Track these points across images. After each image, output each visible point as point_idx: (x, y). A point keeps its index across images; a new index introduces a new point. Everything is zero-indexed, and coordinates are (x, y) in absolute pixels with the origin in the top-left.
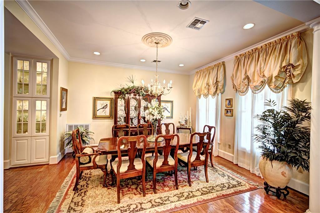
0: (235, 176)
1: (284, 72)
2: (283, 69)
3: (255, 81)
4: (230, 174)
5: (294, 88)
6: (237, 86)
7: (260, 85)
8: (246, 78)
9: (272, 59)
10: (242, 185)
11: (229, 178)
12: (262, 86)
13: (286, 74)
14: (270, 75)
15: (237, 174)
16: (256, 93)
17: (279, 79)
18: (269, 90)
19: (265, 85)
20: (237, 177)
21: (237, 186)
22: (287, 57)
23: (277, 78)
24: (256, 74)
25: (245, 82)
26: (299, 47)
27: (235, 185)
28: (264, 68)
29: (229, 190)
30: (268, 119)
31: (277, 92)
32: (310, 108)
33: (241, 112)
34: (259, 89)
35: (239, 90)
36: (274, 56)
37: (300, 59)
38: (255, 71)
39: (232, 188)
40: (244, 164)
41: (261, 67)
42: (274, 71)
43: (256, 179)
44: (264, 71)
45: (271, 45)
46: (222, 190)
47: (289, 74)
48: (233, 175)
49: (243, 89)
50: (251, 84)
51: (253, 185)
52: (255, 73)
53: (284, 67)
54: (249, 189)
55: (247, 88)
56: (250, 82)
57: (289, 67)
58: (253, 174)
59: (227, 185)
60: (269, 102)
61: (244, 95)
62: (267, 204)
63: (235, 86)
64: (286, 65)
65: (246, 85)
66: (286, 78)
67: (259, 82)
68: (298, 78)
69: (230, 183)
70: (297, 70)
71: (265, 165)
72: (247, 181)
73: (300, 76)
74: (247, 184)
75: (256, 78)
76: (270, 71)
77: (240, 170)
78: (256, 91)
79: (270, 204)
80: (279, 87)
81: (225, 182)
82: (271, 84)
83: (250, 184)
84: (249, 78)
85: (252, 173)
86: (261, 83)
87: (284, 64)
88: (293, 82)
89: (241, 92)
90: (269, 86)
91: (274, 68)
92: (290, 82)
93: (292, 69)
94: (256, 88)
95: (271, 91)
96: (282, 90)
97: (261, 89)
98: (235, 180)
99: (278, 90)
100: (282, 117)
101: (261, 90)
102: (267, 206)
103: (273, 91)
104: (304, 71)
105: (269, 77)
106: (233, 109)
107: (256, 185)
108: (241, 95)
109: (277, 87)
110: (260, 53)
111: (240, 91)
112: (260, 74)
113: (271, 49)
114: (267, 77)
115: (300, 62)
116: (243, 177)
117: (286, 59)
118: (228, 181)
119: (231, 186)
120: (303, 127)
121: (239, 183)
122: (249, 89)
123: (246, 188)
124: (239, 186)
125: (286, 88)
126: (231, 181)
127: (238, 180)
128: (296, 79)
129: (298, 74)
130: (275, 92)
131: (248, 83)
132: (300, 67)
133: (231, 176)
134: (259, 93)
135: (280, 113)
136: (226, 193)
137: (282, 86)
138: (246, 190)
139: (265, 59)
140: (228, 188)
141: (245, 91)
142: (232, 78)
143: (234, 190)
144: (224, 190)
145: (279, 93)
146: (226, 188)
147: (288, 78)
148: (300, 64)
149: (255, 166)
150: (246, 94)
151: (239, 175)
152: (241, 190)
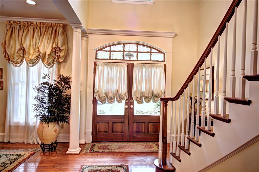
0: (12, 152)
1: (54, 52)
2: (53, 50)
3: (31, 55)
4: (6, 152)
5: (60, 66)
6: (11, 55)
7: (35, 59)
8: (21, 49)
9: (45, 38)
10: (22, 156)
11: (7, 156)
12: (36, 60)
13: (56, 54)
14: (44, 52)
15: (13, 150)
16: (31, 66)
17: (51, 57)
18: (43, 65)
19: (39, 60)
20: (15, 152)
21: (18, 158)
22: (56, 41)
23: (50, 56)
24: (31, 48)
25: (20, 53)
26: (63, 36)
27: (16, 158)
28: (39, 44)
29: (12, 164)
30: (45, 90)
31: (48, 67)
32: (71, 82)
33: (14, 84)
34: (34, 62)
35: (13, 60)
36: (47, 36)
37: (64, 45)
38: (30, 44)
39: (14, 161)
40: (18, 139)
41: (37, 42)
42: (47, 49)
43: (31, 146)
44: (39, 47)
45: (45, 25)
46: (5, 168)
47: (57, 54)
48: (10, 152)
49: (18, 60)
50: (26, 56)
51: (31, 151)
52: (30, 46)
53: (54, 48)
54: (30, 155)
55: (22, 60)
56: (25, 54)
57: (57, 49)
58: (28, 144)
59: (9, 162)
60: (45, 76)
61: (18, 67)
62: (46, 158)
63: (8, 55)
64: (55, 47)
65: (21, 56)
66: (55, 57)
67: (34, 56)
68: (62, 59)
69: (10, 159)
70: (62, 53)
71: (43, 129)
72: (25, 151)
73: (63, 58)
74: (26, 153)
75: (31, 52)
76: (44, 48)
77: (14, 146)
78: (31, 64)
79: (48, 157)
80: (50, 64)
81: (5, 161)
82: (44, 60)
83: (28, 152)
84: (24, 50)
85: (26, 144)
86: (36, 57)
87: (54, 46)
88: (59, 61)
89: (16, 62)
90: (43, 61)
91: (47, 47)
92: (57, 61)
93: (59, 51)
94: (32, 61)
95: (44, 66)
96: (52, 66)
97: (36, 62)
98: (13, 155)
99: (49, 66)
100: (54, 88)
101: (36, 64)
102: (46, 159)
103: (45, 66)
104: (66, 54)
105: (43, 54)
106: (3, 81)
107: (34, 151)
108: (15, 66)
109: (49, 63)
110: (35, 28)
111: (14, 62)
112: (35, 49)
113: (45, 29)
114: (42, 53)
115: (63, 47)
116: (20, 150)
117: (56, 42)
118: (7, 159)
119: (13, 160)
120: (66, 95)
121: (19, 155)
122: (24, 61)
123: (27, 156)
124: (20, 157)
125: (54, 65)
126: (11, 157)
127: (17, 154)
128: (61, 59)
129: (63, 56)
130: (47, 67)
131: (23, 55)
132: (64, 51)
133: (7, 153)
134: (34, 66)
135: (53, 85)
136: (11, 168)
137: (52, 63)
138: (27, 157)
139: (39, 36)
140: (11, 164)
141: (19, 62)
142: (4, 45)
143: (17, 162)
144: (7, 167)
145: (50, 69)
146: (9, 164)
147: (57, 57)
148: (64, 49)
149: (29, 136)
150: (20, 66)
151: (15, 149)
152: (23, 159)
